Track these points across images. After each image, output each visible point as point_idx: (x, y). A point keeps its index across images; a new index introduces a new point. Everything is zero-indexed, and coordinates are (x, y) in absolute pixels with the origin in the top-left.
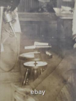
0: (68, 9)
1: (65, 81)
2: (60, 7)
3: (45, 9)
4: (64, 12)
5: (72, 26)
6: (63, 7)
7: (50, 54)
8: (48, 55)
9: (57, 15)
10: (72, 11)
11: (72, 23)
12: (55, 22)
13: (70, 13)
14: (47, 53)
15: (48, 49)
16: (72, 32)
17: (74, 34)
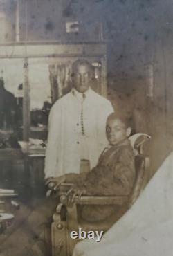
0: (39, 142)
1: (36, 237)
2: (28, 141)
3: (7, 143)
4: (33, 147)
5: (43, 166)
6: (32, 140)
7: (16, 205)
8: (14, 206)
9: (24, 152)
10: (43, 145)
11: (44, 161)
12: (22, 161)
13: (41, 148)
14: (13, 203)
15: (14, 198)
16: (44, 175)
17: (46, 177)
